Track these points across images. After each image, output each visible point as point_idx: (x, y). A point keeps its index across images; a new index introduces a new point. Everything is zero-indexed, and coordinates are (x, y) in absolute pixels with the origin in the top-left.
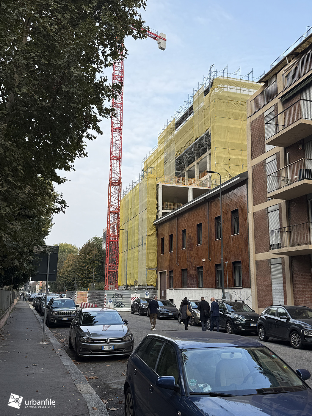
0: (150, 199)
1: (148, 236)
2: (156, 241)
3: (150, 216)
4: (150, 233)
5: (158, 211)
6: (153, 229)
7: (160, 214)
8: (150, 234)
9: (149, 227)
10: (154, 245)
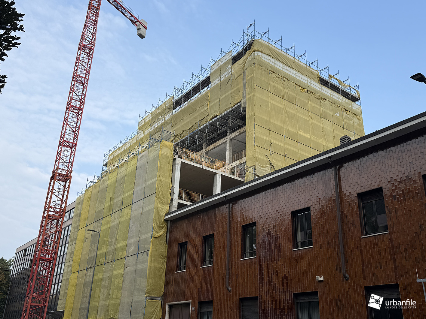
0: (163, 179)
1: (154, 238)
2: (165, 248)
3: (159, 206)
4: (158, 233)
5: (172, 200)
6: (163, 227)
7: (175, 204)
8: (156, 235)
9: (157, 224)
10: (162, 255)
